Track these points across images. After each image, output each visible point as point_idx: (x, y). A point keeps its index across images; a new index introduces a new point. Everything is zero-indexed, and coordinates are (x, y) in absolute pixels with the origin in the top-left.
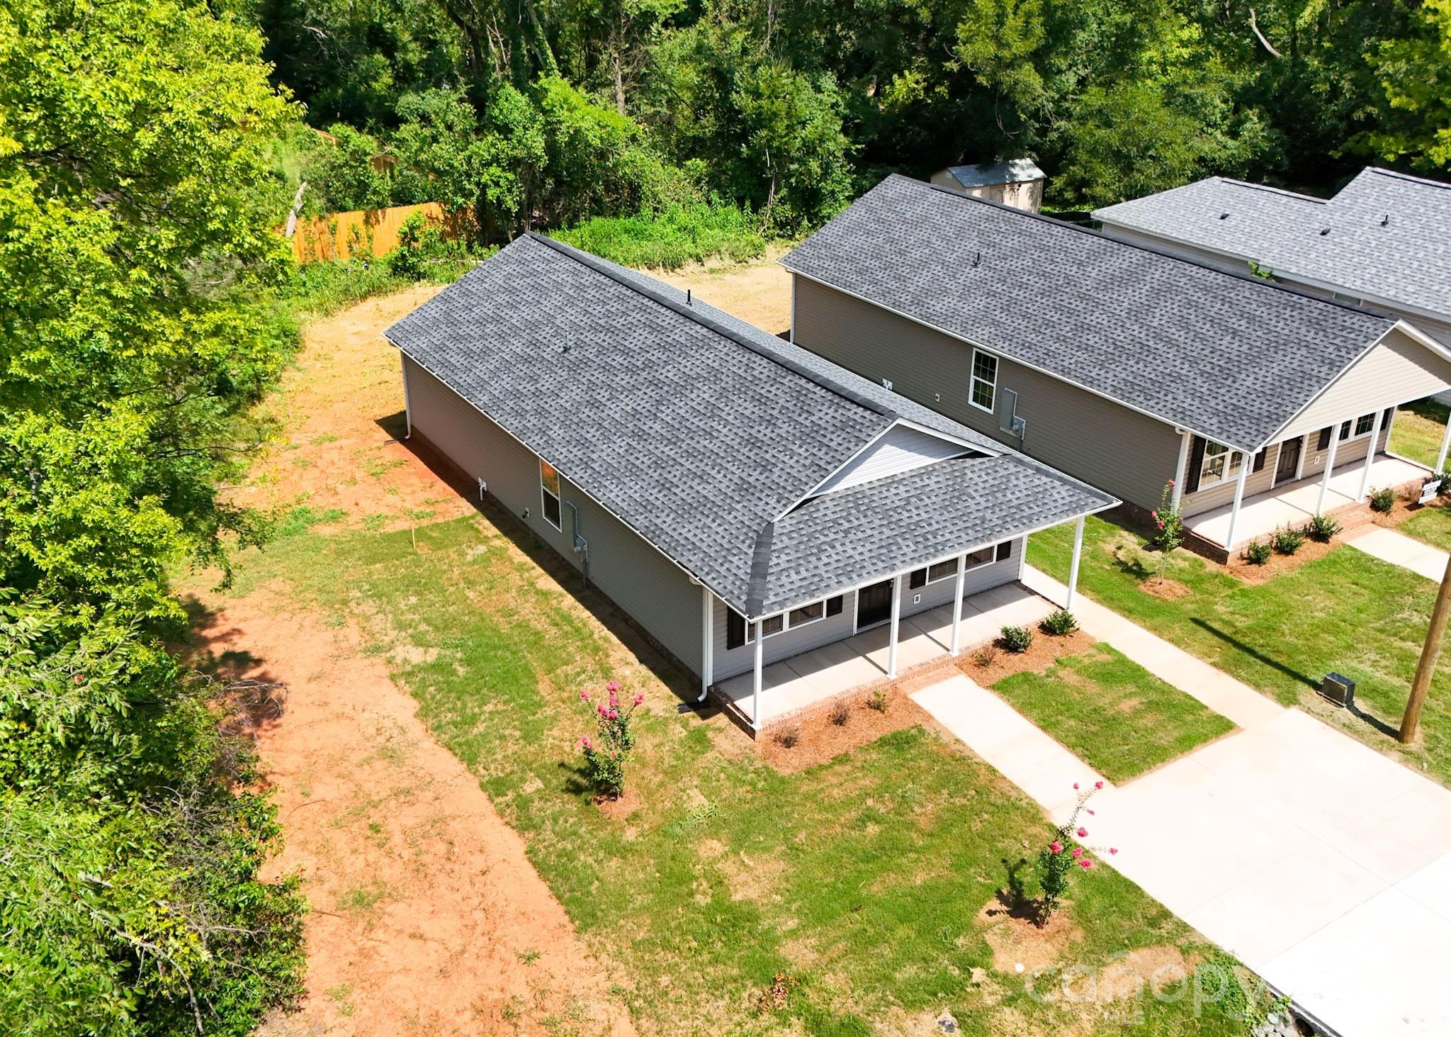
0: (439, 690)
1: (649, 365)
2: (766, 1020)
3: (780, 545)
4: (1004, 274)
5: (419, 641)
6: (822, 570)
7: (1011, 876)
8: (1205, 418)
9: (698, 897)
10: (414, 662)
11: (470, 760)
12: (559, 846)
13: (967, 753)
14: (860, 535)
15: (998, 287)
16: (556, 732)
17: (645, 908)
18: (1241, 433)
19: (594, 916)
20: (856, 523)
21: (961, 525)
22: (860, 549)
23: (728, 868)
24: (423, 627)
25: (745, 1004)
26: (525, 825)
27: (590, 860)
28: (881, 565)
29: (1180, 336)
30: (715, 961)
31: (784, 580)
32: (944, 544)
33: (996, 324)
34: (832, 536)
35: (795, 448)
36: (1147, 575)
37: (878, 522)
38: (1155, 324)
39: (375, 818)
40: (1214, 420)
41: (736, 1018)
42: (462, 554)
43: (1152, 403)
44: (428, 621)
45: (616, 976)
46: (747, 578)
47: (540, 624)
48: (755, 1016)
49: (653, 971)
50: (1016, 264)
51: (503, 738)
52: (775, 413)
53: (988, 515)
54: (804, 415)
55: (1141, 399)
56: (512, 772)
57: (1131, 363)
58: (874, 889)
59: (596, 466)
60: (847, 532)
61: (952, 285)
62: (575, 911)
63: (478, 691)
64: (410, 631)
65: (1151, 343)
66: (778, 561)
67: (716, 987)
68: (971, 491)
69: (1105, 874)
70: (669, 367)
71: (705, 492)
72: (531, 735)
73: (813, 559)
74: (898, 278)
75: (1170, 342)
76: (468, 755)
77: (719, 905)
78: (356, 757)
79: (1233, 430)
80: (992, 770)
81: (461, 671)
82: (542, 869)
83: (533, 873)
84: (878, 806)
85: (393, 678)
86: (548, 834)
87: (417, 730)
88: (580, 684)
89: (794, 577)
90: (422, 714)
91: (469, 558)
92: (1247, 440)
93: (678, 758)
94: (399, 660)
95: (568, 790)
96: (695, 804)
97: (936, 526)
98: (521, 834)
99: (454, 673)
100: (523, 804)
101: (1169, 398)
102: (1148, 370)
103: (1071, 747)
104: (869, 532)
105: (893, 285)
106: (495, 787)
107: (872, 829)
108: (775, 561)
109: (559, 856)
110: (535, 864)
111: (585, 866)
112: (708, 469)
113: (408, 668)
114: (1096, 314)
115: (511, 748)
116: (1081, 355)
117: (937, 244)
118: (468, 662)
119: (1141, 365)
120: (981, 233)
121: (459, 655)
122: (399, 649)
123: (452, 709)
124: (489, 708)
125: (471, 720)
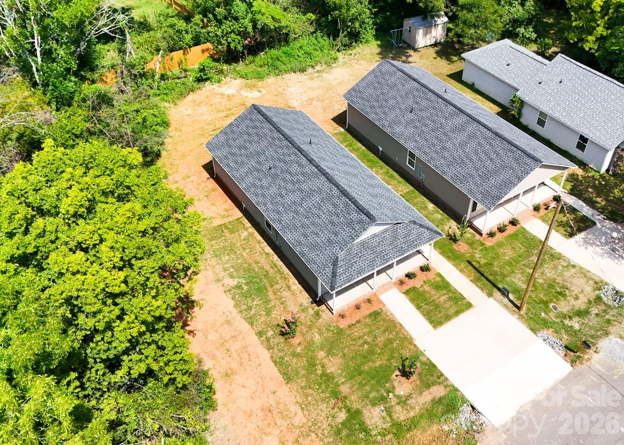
0: (240, 296)
1: (298, 182)
2: (336, 410)
3: (340, 265)
4: (420, 118)
5: (232, 276)
6: (352, 273)
7: (403, 363)
8: (477, 194)
9: (318, 371)
10: (231, 285)
11: (252, 324)
12: (279, 355)
13: (394, 319)
14: (364, 258)
15: (418, 124)
16: (275, 312)
17: (304, 375)
18: (487, 202)
19: (290, 379)
20: (363, 253)
21: (395, 250)
22: (364, 263)
23: (325, 361)
24: (232, 270)
25: (331, 405)
26: (269, 348)
27: (288, 359)
28: (370, 268)
29: (474, 158)
30: (323, 392)
31: (341, 277)
32: (389, 258)
33: (416, 141)
34: (356, 259)
35: (345, 228)
36: (457, 240)
37: (370, 252)
38: (467, 151)
39: (227, 346)
40: (480, 196)
41: (328, 410)
42: (240, 236)
43: (462, 185)
44: (233, 267)
45: (297, 398)
46: (330, 277)
47: (267, 267)
48: (333, 408)
49: (307, 396)
50: (425, 114)
51: (260, 315)
52: (339, 211)
53: (403, 246)
54: (348, 215)
55: (459, 183)
56: (264, 328)
57: (458, 167)
58: (365, 368)
59: (283, 223)
60: (360, 257)
61: (402, 120)
62: (285, 377)
63: (251, 296)
64: (228, 272)
65: (465, 159)
66: (340, 271)
67: (323, 400)
68: (399, 237)
69: (428, 362)
70: (305, 184)
71: (317, 241)
72: (268, 313)
73: (350, 269)
74: (384, 113)
75: (471, 161)
76: (251, 321)
77: (324, 374)
78: (219, 324)
79: (485, 201)
80: (401, 325)
81: (245, 288)
82: (275, 363)
83: (272, 364)
84: (368, 339)
85: (225, 292)
86: (276, 351)
87: (235, 312)
88: (281, 292)
89: (344, 276)
90: (236, 306)
91: (242, 238)
92: (489, 206)
93: (311, 322)
94: (226, 285)
95: (281, 335)
96: (316, 339)
97: (387, 252)
98: (269, 351)
99: (243, 289)
100: (268, 340)
101: (467, 184)
102: (463, 171)
103: (424, 315)
104: (367, 257)
105: (382, 116)
106: (260, 334)
107: (366, 347)
108: (339, 271)
109: (280, 358)
110: (273, 361)
111: (287, 361)
112: (318, 231)
113: (229, 288)
114: (449, 143)
115: (263, 319)
116: (443, 161)
117: (399, 99)
118: (247, 284)
119: (460, 169)
120: (414, 96)
121: (244, 281)
122: (225, 280)
123: (244, 304)
124: (255, 303)
125: (250, 308)
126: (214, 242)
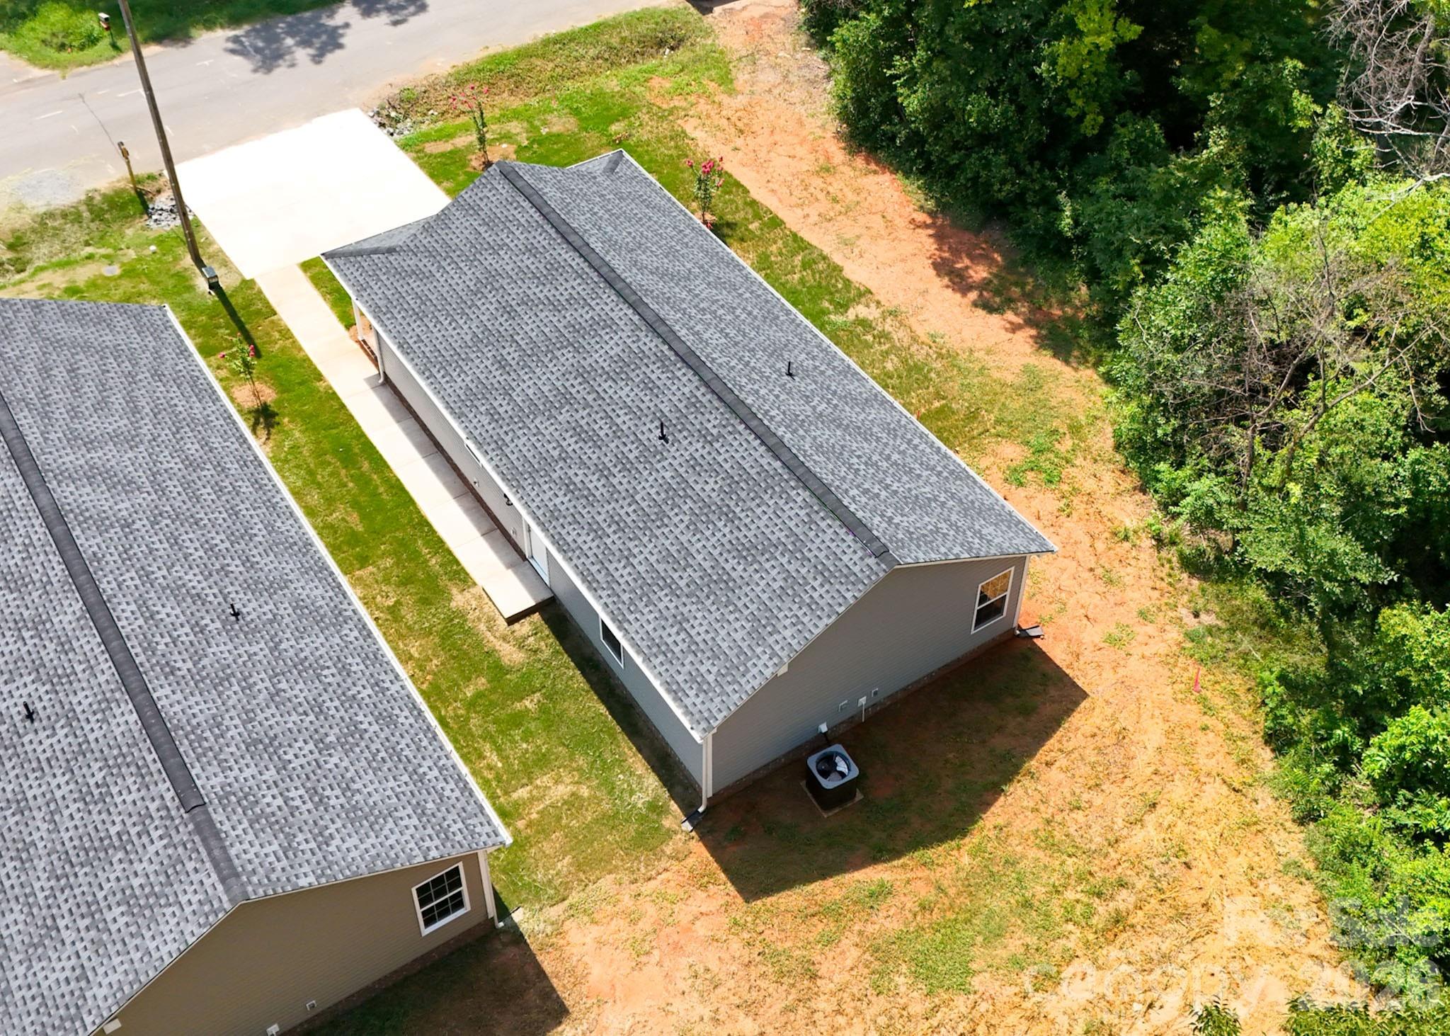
0: (835, 286)
4: (216, 577)
5: (864, 323)
10: (861, 306)
11: (796, 238)
12: (732, 196)
15: (235, 567)
17: (683, 172)
24: (869, 338)
26: (754, 203)
29: (117, 400)
30: (648, 152)
33: (271, 529)
38: (126, 421)
39: (838, 207)
41: (639, 134)
43: (197, 374)
44: (868, 346)
50: (193, 579)
51: (781, 254)
56: (769, 232)
57: (180, 408)
61: (285, 610)
63: (809, 289)
64: (876, 333)
65: (147, 410)
74: (345, 670)
75: (131, 400)
76: (799, 244)
78: (866, 240)
81: (826, 305)
82: (738, 185)
83: (744, 184)
85: (870, 293)
86: (740, 202)
87: (837, 259)
90: (838, 268)
94: (873, 305)
95: (736, 224)
98: (754, 200)
99: (831, 302)
100: (757, 216)
102: (173, 395)
105: (356, 665)
106: (776, 223)
109: (731, 191)
110: (743, 187)
113: (863, 300)
114: (166, 466)
115: (774, 248)
116: (216, 442)
117: (262, 684)
118: (824, 313)
119: (176, 401)
120: (197, 658)
121: (832, 317)
122: (877, 315)
123: (821, 272)
124: (797, 277)
125: (806, 265)
126: (937, 404)
